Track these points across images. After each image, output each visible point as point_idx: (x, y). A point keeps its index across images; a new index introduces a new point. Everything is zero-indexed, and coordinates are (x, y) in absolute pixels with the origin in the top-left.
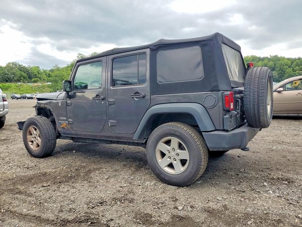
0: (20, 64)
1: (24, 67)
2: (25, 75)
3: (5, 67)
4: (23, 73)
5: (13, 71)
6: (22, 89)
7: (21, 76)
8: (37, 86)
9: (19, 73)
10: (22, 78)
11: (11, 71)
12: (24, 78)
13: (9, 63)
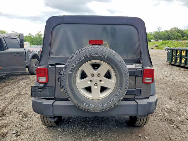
0: (179, 28)
1: (181, 30)
2: (180, 35)
3: (169, 31)
4: (179, 34)
5: (173, 33)
6: (174, 44)
7: (178, 36)
8: (185, 42)
9: (176, 34)
10: (178, 37)
11: (172, 33)
12: (179, 37)
13: (172, 28)
